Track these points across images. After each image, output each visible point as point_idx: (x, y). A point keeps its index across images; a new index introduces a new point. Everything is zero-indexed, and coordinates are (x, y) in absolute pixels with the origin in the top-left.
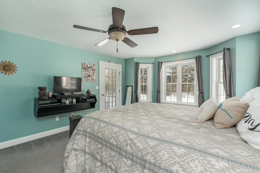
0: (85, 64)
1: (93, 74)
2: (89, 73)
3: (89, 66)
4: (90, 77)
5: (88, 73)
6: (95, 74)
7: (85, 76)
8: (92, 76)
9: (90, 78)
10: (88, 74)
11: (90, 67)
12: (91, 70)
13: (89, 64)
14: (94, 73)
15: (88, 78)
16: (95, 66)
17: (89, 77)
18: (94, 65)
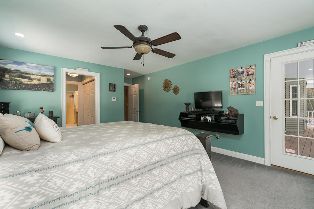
0: (233, 70)
1: (249, 82)
2: (241, 81)
3: (241, 70)
4: (244, 87)
5: (239, 82)
6: (253, 81)
7: (234, 86)
8: (247, 85)
9: (242, 89)
10: (239, 84)
11: (243, 73)
12: (244, 77)
13: (241, 68)
14: (250, 80)
15: (239, 89)
16: (252, 67)
17: (242, 87)
18: (250, 67)
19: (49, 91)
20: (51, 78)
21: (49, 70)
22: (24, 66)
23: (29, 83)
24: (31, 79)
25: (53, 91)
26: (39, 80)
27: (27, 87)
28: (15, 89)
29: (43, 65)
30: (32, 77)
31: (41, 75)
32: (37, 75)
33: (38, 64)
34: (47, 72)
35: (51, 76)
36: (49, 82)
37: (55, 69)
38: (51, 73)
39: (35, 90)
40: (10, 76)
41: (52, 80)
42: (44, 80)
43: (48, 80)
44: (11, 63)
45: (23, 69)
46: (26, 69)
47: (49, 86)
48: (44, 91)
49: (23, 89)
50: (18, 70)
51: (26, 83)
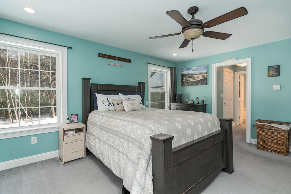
19: (203, 85)
20: (205, 74)
21: (203, 69)
22: (191, 70)
23: (193, 81)
24: (194, 78)
25: (207, 85)
26: (198, 78)
27: (192, 84)
28: (187, 86)
29: (200, 66)
30: (194, 76)
31: (199, 74)
32: (197, 74)
33: (197, 67)
34: (202, 70)
35: (205, 73)
36: (204, 78)
37: (207, 67)
38: (205, 71)
39: (196, 85)
40: (185, 78)
41: (206, 76)
42: (201, 77)
43: (203, 76)
44: (186, 70)
45: (190, 72)
46: (192, 71)
47: (204, 81)
48: (201, 85)
49: (191, 85)
50: (188, 74)
51: (192, 81)
